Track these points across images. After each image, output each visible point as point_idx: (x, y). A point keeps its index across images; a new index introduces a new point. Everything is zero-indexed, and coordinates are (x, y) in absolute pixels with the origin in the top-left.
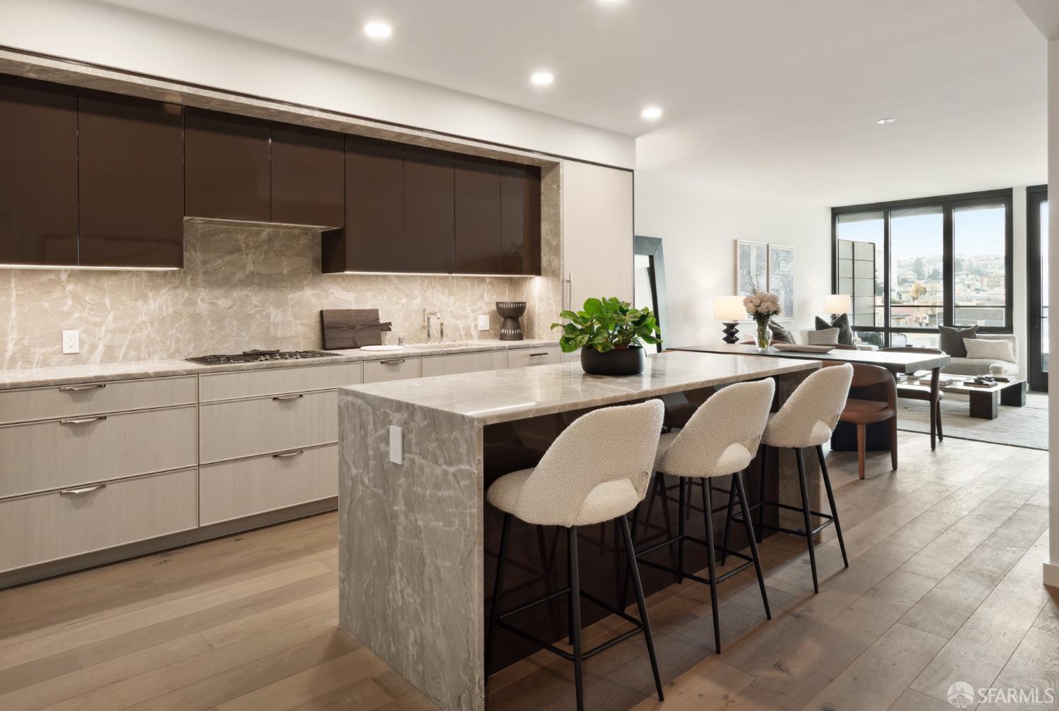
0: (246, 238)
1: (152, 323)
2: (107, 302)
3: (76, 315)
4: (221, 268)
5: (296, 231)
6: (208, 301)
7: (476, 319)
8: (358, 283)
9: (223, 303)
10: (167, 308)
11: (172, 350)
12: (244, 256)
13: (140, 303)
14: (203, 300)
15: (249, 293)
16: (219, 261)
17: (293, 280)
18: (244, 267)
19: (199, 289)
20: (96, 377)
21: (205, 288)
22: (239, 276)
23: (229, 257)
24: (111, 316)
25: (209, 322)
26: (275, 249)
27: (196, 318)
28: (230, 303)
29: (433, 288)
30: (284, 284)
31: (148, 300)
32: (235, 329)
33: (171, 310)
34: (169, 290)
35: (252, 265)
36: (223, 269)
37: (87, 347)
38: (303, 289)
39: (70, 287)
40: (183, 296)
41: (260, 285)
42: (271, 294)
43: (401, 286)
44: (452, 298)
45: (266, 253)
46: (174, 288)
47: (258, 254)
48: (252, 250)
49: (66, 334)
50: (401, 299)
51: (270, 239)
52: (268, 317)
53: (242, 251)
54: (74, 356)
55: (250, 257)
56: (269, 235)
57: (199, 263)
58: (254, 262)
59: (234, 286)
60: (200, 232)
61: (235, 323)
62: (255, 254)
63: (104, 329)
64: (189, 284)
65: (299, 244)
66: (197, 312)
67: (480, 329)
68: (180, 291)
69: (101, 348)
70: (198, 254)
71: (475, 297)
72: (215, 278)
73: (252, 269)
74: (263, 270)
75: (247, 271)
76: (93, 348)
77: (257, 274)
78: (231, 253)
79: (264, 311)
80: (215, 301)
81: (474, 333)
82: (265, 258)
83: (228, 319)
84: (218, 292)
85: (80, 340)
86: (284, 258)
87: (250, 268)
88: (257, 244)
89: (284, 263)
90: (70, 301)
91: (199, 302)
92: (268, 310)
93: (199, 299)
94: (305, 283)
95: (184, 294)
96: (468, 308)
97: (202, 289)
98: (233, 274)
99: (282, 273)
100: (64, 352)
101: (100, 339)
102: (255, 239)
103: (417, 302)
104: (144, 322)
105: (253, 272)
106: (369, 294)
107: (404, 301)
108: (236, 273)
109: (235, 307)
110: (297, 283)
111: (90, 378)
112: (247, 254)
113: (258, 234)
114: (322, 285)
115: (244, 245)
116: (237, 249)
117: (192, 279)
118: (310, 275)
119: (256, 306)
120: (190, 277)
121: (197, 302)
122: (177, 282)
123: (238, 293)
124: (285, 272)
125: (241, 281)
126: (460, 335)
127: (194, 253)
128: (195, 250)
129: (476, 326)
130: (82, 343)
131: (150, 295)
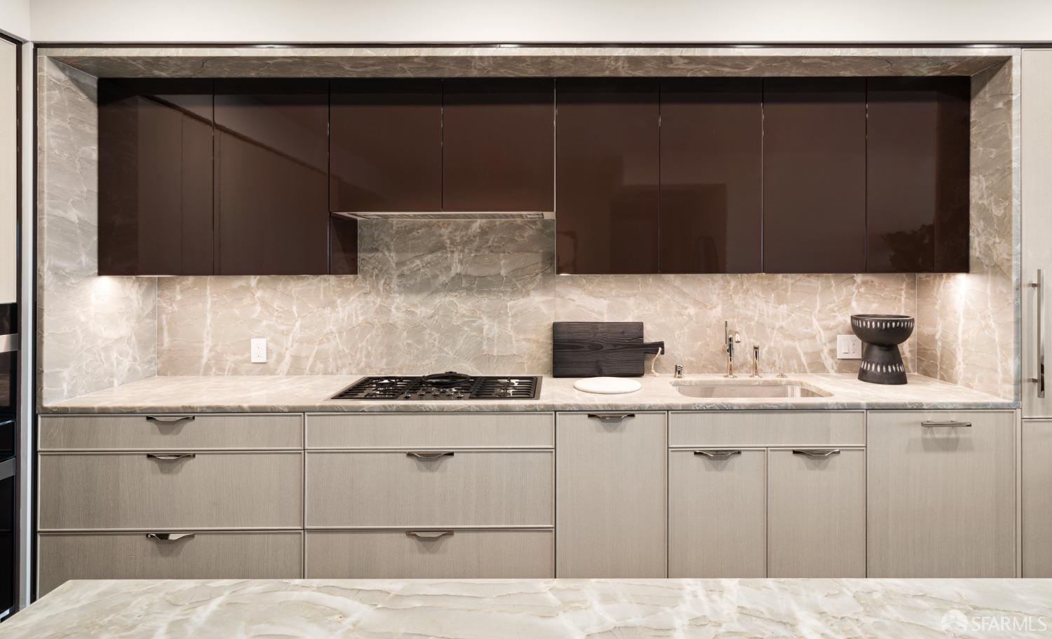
0: (451, 232)
1: (340, 333)
2: (295, 309)
3: (265, 323)
4: (419, 270)
5: (519, 221)
6: (404, 309)
7: (833, 340)
8: (613, 285)
9: (423, 311)
10: (357, 317)
11: (363, 364)
12: (449, 255)
13: (328, 311)
14: (397, 308)
15: (455, 300)
16: (418, 262)
17: (516, 283)
18: (448, 268)
19: (393, 295)
20: (184, 407)
21: (400, 293)
22: (443, 278)
23: (429, 256)
24: (298, 324)
25: (405, 334)
26: (490, 244)
27: (390, 328)
28: (430, 311)
29: (747, 291)
30: (502, 288)
31: (337, 307)
32: (436, 343)
33: (361, 318)
34: (359, 296)
35: (459, 266)
36: (422, 270)
37: (274, 356)
38: (528, 294)
39: (259, 294)
40: (374, 303)
41: (469, 290)
42: (485, 301)
43: (686, 290)
44: (783, 308)
45: (477, 251)
46: (365, 294)
47: (466, 251)
48: (459, 248)
49: (254, 342)
50: (686, 308)
51: (483, 232)
52: (480, 330)
53: (446, 248)
54: (262, 365)
55: (456, 255)
56: (481, 227)
57: (394, 265)
58: (461, 262)
59: (436, 292)
60: (394, 228)
61: (437, 335)
62: (462, 251)
63: (291, 338)
64: (381, 289)
65: (523, 237)
66: (391, 322)
67: (840, 355)
68: (371, 298)
69: (288, 359)
70: (393, 254)
71: (833, 305)
72: (412, 282)
73: (458, 271)
74: (472, 271)
75: (453, 273)
76: (280, 358)
77: (465, 276)
78: (432, 251)
79: (474, 322)
80: (412, 309)
81: (829, 362)
82: (476, 256)
83: (428, 331)
84: (416, 299)
85: (267, 348)
86: (502, 255)
87: (457, 269)
88: (465, 239)
89: (502, 262)
90: (258, 308)
91: (394, 311)
92: (480, 321)
93: (393, 307)
94: (531, 286)
95: (376, 301)
96: (815, 323)
97: (397, 295)
98: (435, 277)
99: (499, 274)
100: (253, 361)
101: (287, 349)
102: (463, 233)
103: (716, 313)
104: (332, 332)
105: (460, 274)
106: (631, 301)
107: (692, 310)
108: (438, 276)
109: (437, 317)
110: (519, 286)
111: (177, 408)
112: (452, 252)
113: (467, 227)
114: (558, 289)
115: (448, 241)
116: (440, 247)
117: (385, 283)
118: (539, 276)
119: (463, 316)
120: (383, 281)
121: (390, 310)
122: (368, 288)
123: (441, 300)
124: (503, 272)
125: (444, 285)
126: (800, 364)
127: (387, 253)
128: (389, 250)
129: (833, 352)
130: (269, 352)
131: (339, 301)
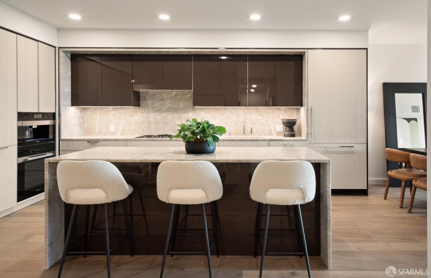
0: (166, 95)
1: (135, 124)
2: (122, 117)
3: (114, 121)
4: (157, 106)
5: (186, 92)
6: (153, 117)
7: (275, 126)
8: (212, 110)
9: (158, 118)
10: (140, 119)
11: (142, 132)
12: (166, 102)
13: (132, 117)
14: (151, 117)
15: (167, 114)
16: (157, 104)
17: (185, 110)
18: (166, 105)
19: (150, 113)
21: (152, 113)
22: (164, 108)
23: (161, 102)
24: (123, 121)
25: (153, 124)
26: (178, 99)
27: (149, 123)
28: (161, 118)
29: (251, 112)
30: (181, 111)
31: (134, 116)
32: (162, 127)
33: (141, 119)
34: (141, 113)
35: (169, 105)
36: (158, 106)
37: (116, 130)
38: (189, 113)
39: (112, 112)
40: (145, 115)
41: (172, 111)
42: (176, 115)
43: (233, 112)
44: (261, 117)
45: (174, 100)
46: (142, 113)
47: (171, 101)
48: (169, 100)
49: (111, 126)
50: (233, 117)
51: (176, 95)
52: (175, 123)
53: (165, 100)
54: (113, 133)
55: (168, 102)
56: (175, 94)
57: (150, 104)
58: (169, 104)
59: (162, 112)
60: (151, 94)
61: (163, 124)
62: (170, 101)
63: (121, 125)
64: (147, 111)
65: (187, 97)
66: (149, 120)
67: (277, 131)
68: (144, 114)
69: (120, 131)
70: (150, 101)
71: (275, 116)
72: (155, 109)
73: (169, 106)
74: (173, 106)
75: (167, 107)
76: (118, 132)
77: (171, 108)
78: (161, 101)
79: (173, 121)
80: (156, 117)
81: (274, 133)
82: (173, 102)
83: (160, 123)
84: (157, 114)
85: (114, 128)
86: (181, 102)
87: (168, 106)
88: (171, 97)
89: (181, 104)
90: (112, 117)
91: (150, 118)
92: (175, 120)
93: (150, 116)
94: (189, 111)
95: (145, 114)
96: (270, 121)
97: (151, 113)
98: (162, 108)
99: (180, 107)
100: (111, 131)
101: (120, 128)
102: (170, 95)
103: (242, 118)
104: (133, 124)
105: (169, 107)
106: (218, 115)
107: (235, 118)
108: (163, 108)
109: (162, 119)
110: (186, 111)
112: (167, 101)
113: (171, 94)
114: (197, 111)
115: (166, 98)
116: (163, 99)
117: (148, 110)
118: (192, 108)
119: (170, 119)
120: (147, 109)
121: (149, 117)
122: (143, 111)
123: (164, 114)
124: (181, 107)
125: (165, 110)
126: (266, 133)
127: (148, 101)
128: (149, 100)
129: (275, 130)
130: (115, 129)
131: (135, 115)
